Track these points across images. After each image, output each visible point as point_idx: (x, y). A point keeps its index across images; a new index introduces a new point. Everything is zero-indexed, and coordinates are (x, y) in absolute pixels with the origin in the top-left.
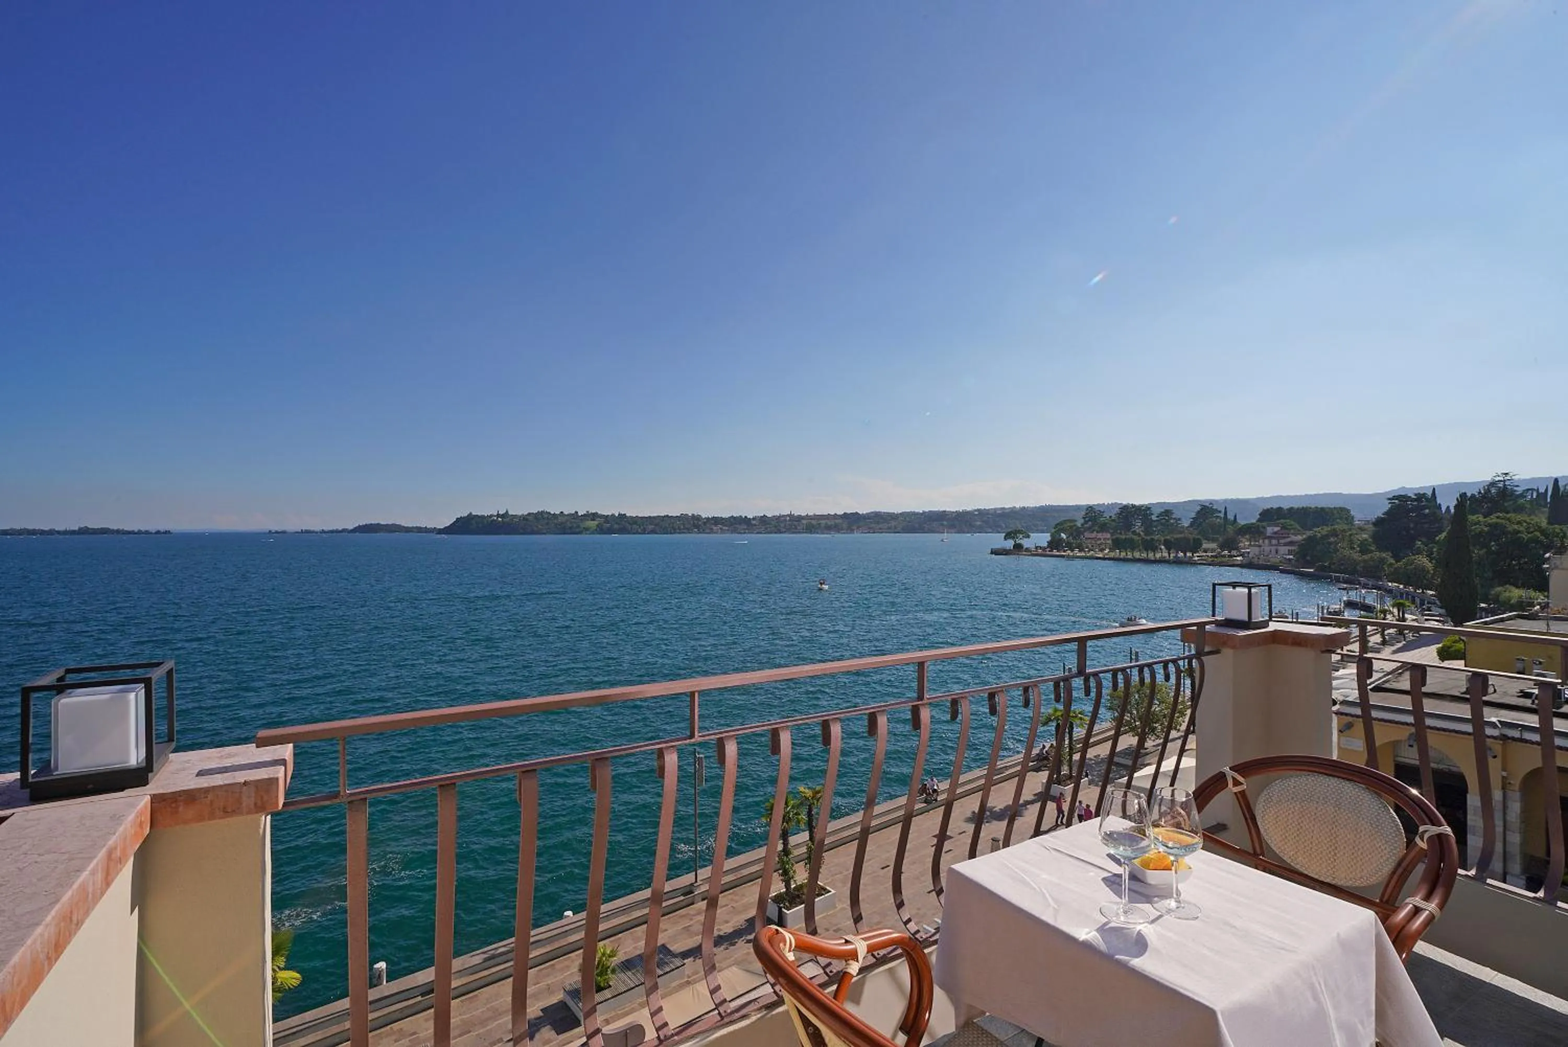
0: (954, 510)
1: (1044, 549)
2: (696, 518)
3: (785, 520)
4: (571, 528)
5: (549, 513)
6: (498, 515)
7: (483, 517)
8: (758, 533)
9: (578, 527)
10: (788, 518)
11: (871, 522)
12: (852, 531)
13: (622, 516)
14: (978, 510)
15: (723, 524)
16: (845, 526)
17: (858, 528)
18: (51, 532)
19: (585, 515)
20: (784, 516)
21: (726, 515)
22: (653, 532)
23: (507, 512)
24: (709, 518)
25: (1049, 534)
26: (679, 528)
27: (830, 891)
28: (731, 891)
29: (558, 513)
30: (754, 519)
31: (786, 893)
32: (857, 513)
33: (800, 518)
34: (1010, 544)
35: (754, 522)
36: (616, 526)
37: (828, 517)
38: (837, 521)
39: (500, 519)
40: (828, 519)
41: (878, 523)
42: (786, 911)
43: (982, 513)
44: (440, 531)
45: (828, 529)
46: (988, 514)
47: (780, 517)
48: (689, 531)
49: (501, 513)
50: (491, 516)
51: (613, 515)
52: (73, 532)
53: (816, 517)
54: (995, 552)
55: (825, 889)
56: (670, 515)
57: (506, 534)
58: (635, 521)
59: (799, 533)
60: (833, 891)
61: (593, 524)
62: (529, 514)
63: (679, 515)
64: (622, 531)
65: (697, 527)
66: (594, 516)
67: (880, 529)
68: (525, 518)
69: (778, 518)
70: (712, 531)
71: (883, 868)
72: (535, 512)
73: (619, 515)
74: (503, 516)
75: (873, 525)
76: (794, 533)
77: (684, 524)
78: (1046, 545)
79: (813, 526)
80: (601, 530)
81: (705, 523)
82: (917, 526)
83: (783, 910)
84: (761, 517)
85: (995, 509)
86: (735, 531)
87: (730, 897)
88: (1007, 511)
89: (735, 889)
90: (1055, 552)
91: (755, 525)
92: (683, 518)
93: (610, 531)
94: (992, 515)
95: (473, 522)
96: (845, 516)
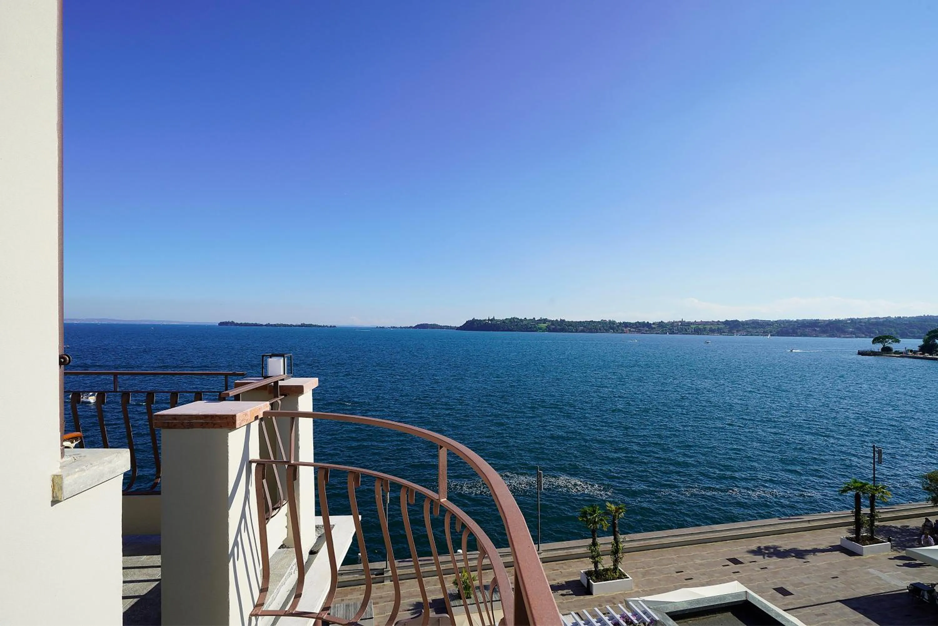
0: (827, 319)
1: (915, 352)
2: (612, 323)
3: (678, 325)
4: (530, 328)
5: (518, 319)
6: (489, 320)
7: (480, 321)
8: (656, 333)
9: (535, 327)
10: (680, 324)
11: (748, 327)
12: (732, 334)
13: (563, 321)
14: (852, 320)
15: (631, 327)
16: (726, 330)
17: (737, 331)
18: (291, 326)
19: (539, 320)
20: (676, 322)
21: (633, 321)
22: (582, 331)
23: (494, 318)
24: (621, 323)
25: (922, 340)
26: (600, 329)
27: (628, 578)
28: (563, 562)
29: (523, 318)
30: (654, 324)
31: (595, 571)
32: (737, 321)
33: (689, 324)
34: (878, 347)
35: (654, 326)
36: (558, 327)
37: (713, 323)
38: (720, 326)
39: (490, 322)
40: (712, 324)
41: (755, 328)
42: (592, 582)
43: (853, 322)
44: (458, 329)
45: (712, 331)
46: (861, 322)
47: (673, 323)
48: (607, 331)
49: (490, 318)
50: (485, 320)
51: (557, 320)
52: (299, 326)
53: (702, 323)
54: (861, 353)
55: (625, 575)
56: (594, 321)
57: (493, 331)
58: (571, 324)
59: (689, 334)
60: (631, 578)
61: (543, 326)
62: (506, 319)
63: (600, 320)
64: (562, 330)
65: (613, 329)
66: (545, 321)
67: (757, 332)
68: (504, 321)
69: (672, 324)
70: (623, 332)
71: (677, 572)
72: (510, 318)
73: (561, 320)
74: (491, 320)
75: (751, 330)
76: (683, 334)
77: (603, 327)
78: (917, 349)
79: (700, 329)
80: (549, 329)
81: (618, 326)
82: (791, 331)
83: (591, 581)
84: (659, 322)
85: (869, 319)
86: (639, 332)
87: (561, 565)
88: (881, 320)
89: (566, 561)
90: (927, 355)
91: (655, 328)
92: (603, 322)
93: (555, 330)
94: (865, 323)
95: (475, 323)
96: (727, 323)
